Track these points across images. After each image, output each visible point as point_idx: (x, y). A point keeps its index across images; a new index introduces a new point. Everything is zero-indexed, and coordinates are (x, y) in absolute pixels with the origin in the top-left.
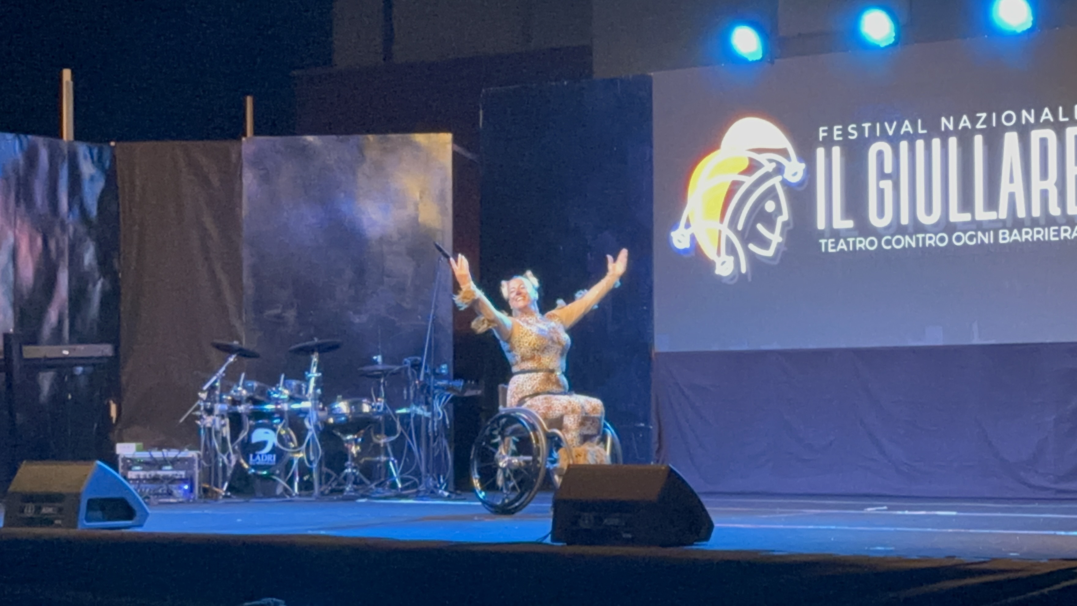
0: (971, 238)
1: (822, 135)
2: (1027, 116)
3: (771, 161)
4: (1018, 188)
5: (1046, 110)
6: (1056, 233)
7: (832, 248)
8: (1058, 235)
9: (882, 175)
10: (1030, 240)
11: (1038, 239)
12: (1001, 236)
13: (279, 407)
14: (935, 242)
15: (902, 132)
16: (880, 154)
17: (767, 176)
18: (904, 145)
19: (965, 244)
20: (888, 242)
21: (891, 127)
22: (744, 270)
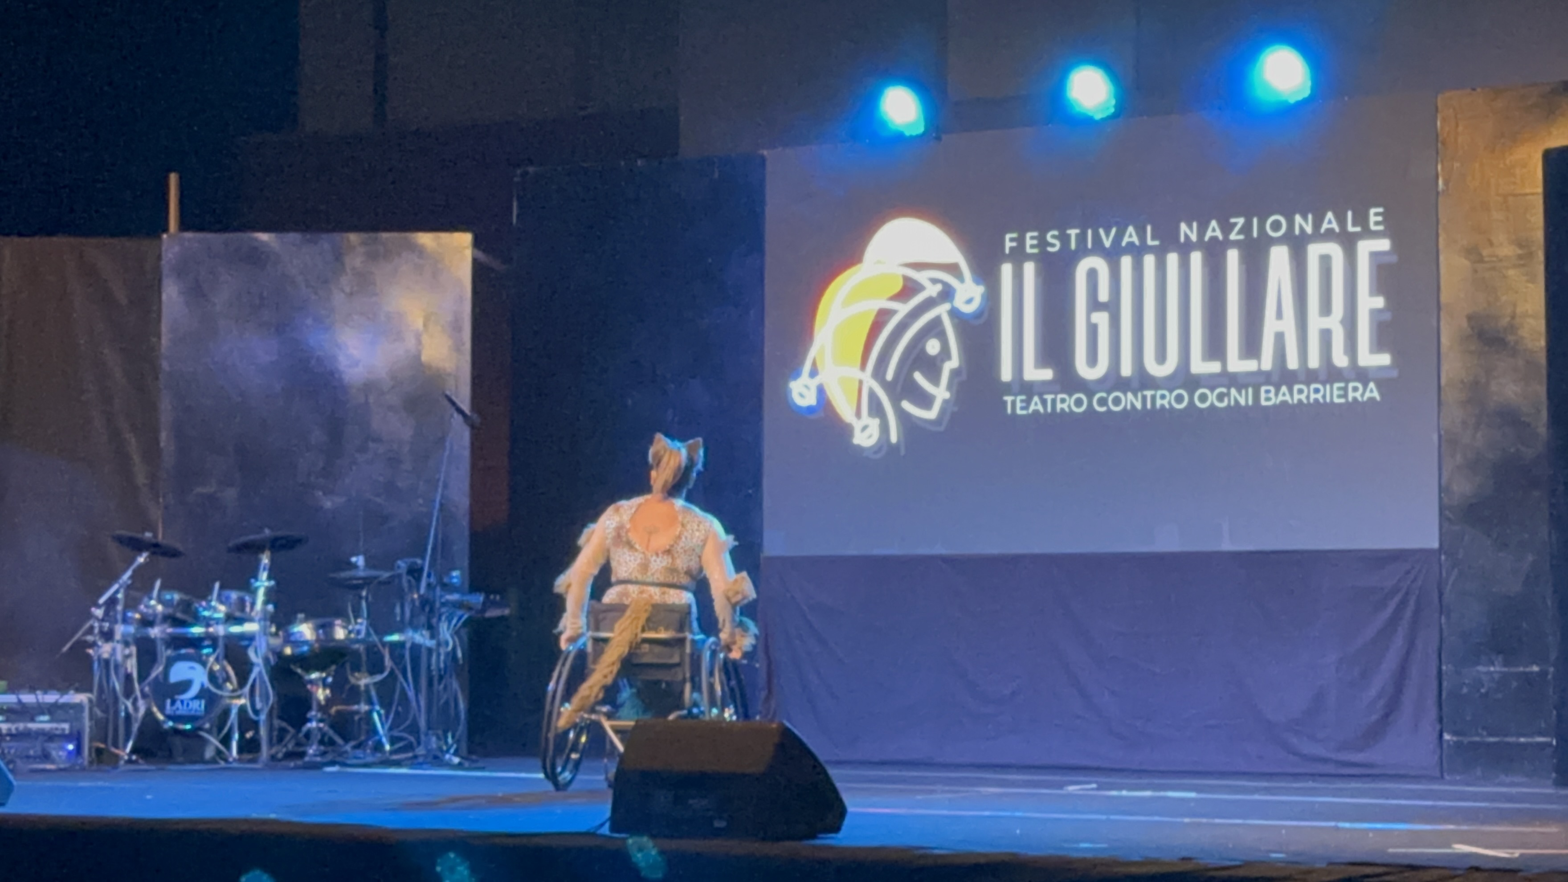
0: (1220, 397)
1: (1008, 245)
2: (1303, 224)
3: (934, 281)
4: (1288, 326)
5: (1330, 215)
6: (1342, 392)
7: (1022, 408)
8: (1345, 396)
9: (1095, 305)
10: (1305, 401)
11: (1316, 400)
12: (1263, 395)
13: (211, 630)
14: (1170, 403)
15: (1124, 244)
16: (1092, 275)
17: (929, 304)
18: (1126, 262)
19: (1212, 406)
20: (1103, 402)
21: (1107, 234)
22: (894, 438)
